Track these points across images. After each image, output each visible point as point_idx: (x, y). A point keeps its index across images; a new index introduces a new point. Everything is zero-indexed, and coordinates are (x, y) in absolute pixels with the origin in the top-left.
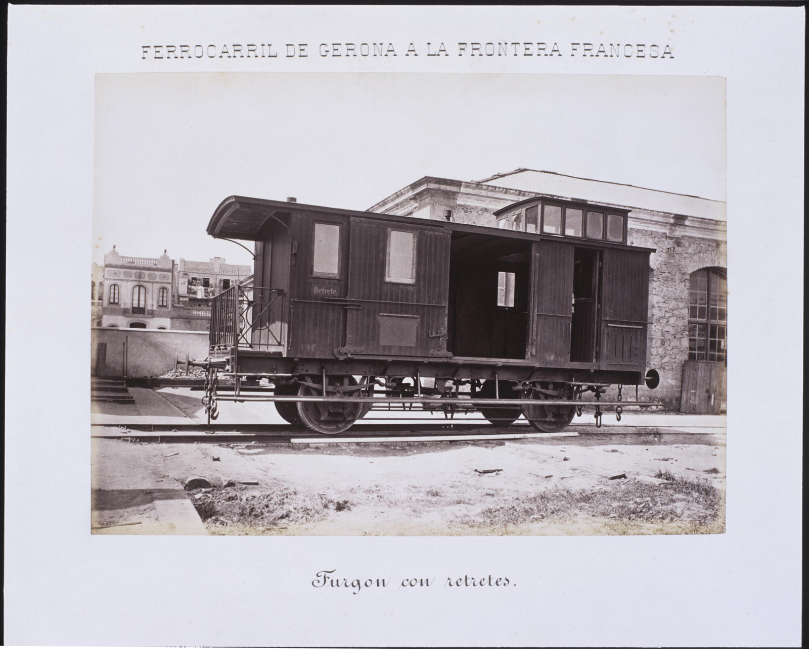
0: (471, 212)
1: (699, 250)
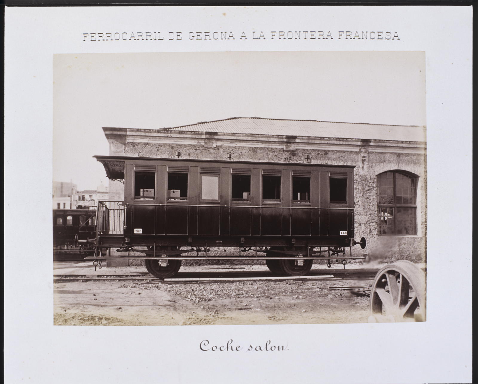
0: (137, 146)
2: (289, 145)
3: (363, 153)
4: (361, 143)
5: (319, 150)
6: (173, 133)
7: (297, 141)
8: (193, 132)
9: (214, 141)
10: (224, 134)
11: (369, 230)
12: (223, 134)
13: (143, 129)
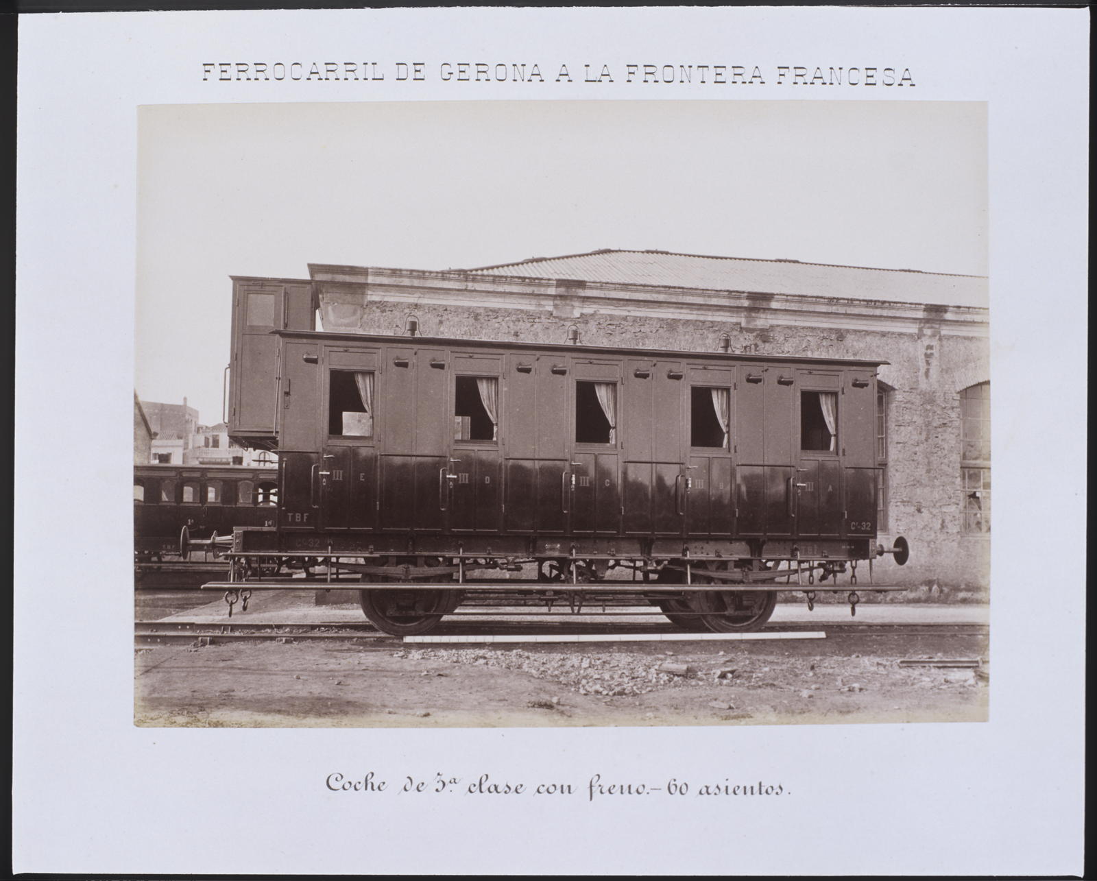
0: (391, 311)
1: (804, 346)
2: (753, 315)
3: (927, 337)
4: (925, 313)
5: (823, 330)
6: (478, 282)
7: (774, 305)
8: (527, 280)
9: (576, 304)
10: (602, 285)
11: (940, 521)
12: (599, 285)
13: (407, 270)
